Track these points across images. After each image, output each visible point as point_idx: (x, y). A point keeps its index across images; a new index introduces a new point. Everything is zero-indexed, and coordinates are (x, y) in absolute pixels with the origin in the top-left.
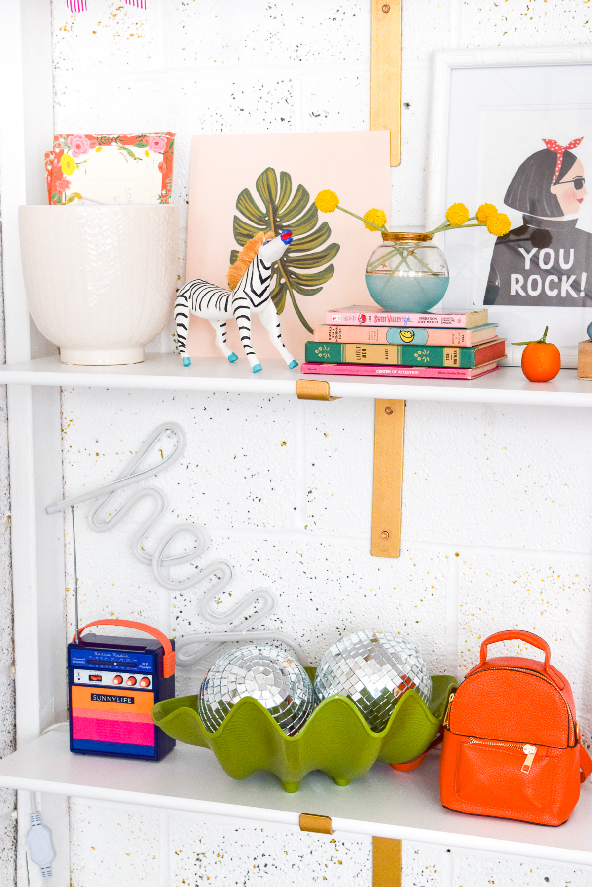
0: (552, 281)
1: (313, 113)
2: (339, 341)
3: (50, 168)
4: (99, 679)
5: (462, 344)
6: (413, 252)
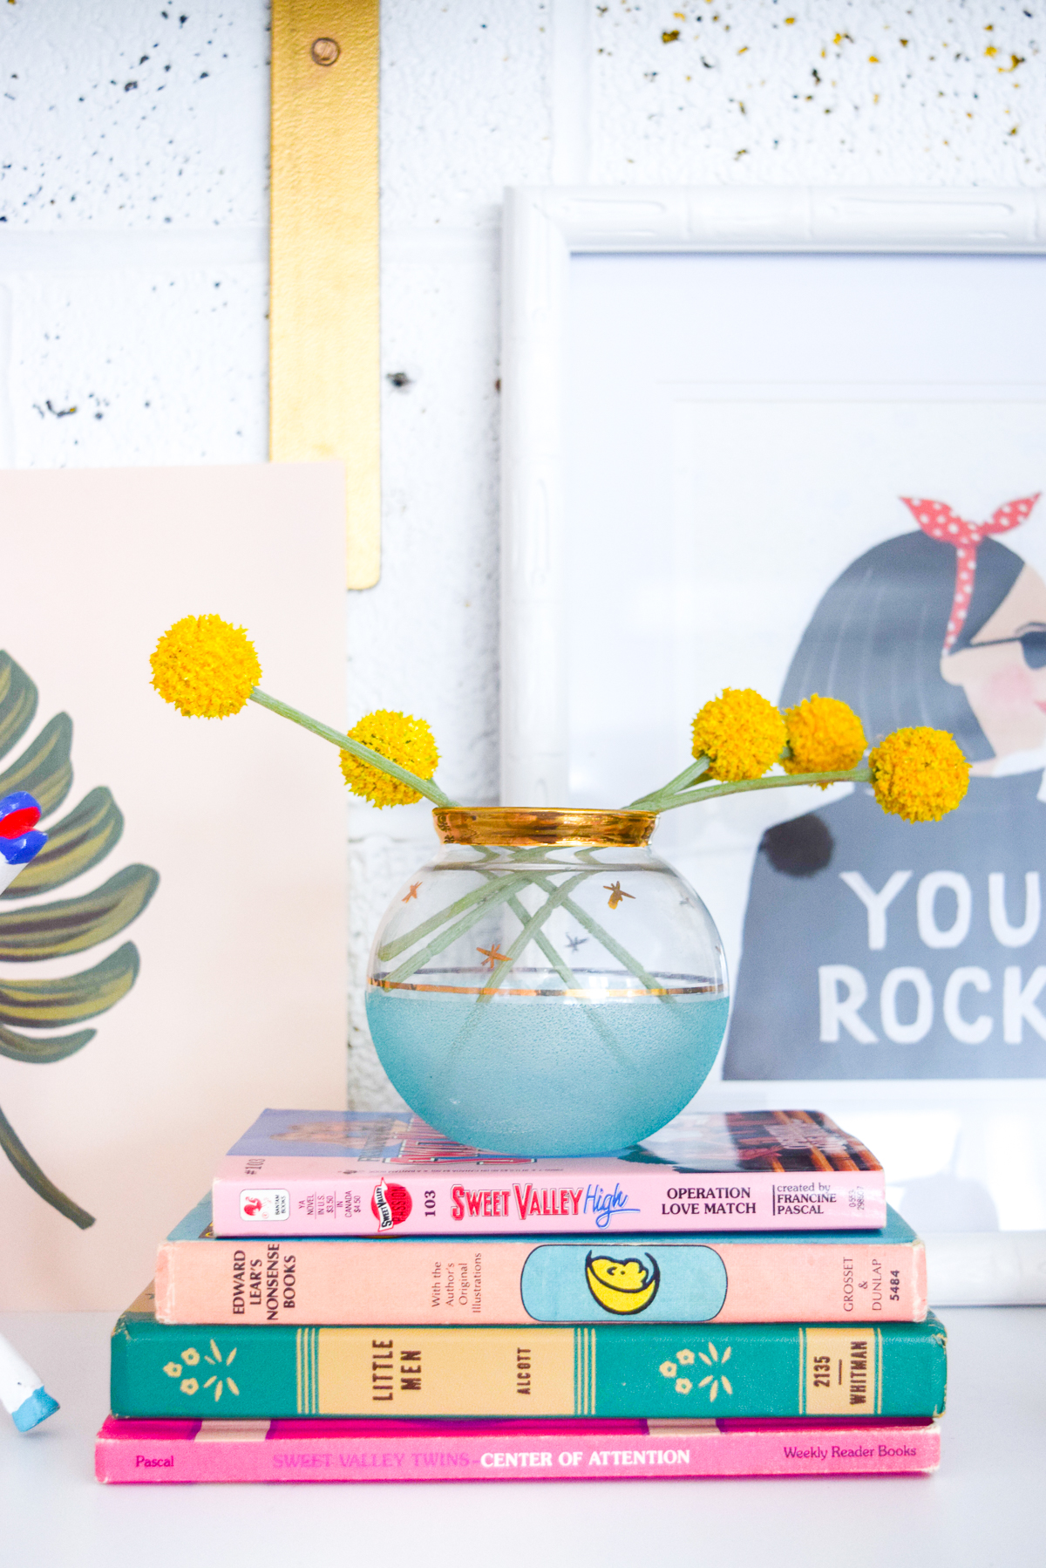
0: (968, 990)
1: (49, 404)
2: (284, 1317)
5: (891, 1311)
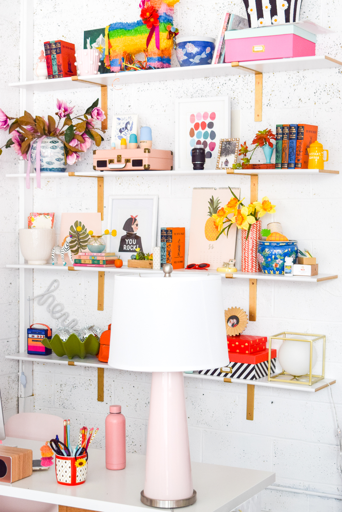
0: (132, 247)
1: (86, 208)
2: (81, 259)
3: (29, 220)
4: (34, 336)
5: (103, 260)
6: (97, 240)
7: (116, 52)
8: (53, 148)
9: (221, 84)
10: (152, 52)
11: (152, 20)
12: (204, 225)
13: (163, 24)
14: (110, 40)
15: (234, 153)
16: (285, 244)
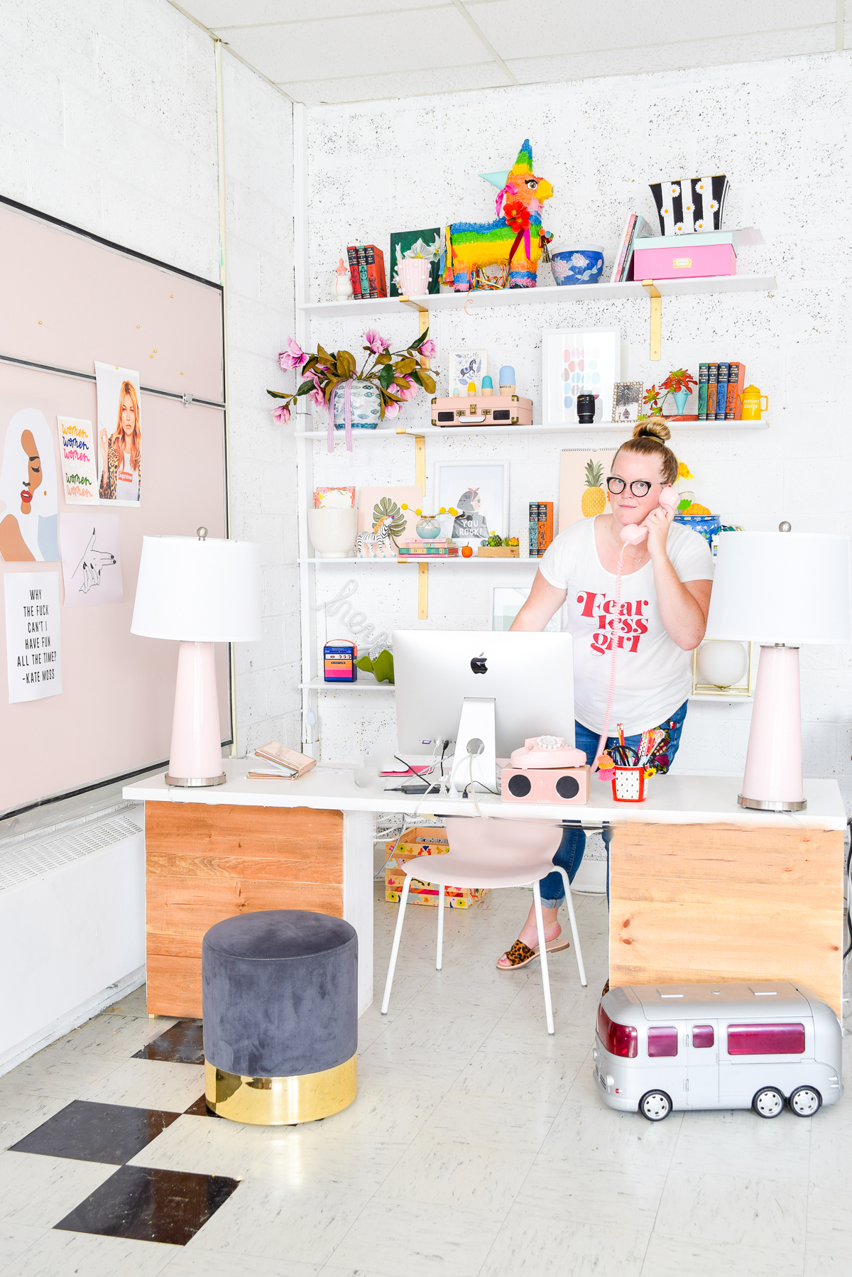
0: (472, 530)
1: (398, 480)
2: (409, 547)
3: (316, 498)
4: (334, 657)
5: (445, 547)
6: (430, 522)
7: (463, 263)
8: (367, 395)
9: (601, 310)
10: (519, 264)
11: (520, 221)
12: (581, 499)
13: (534, 226)
14: (453, 246)
15: (637, 401)
16: (710, 518)
